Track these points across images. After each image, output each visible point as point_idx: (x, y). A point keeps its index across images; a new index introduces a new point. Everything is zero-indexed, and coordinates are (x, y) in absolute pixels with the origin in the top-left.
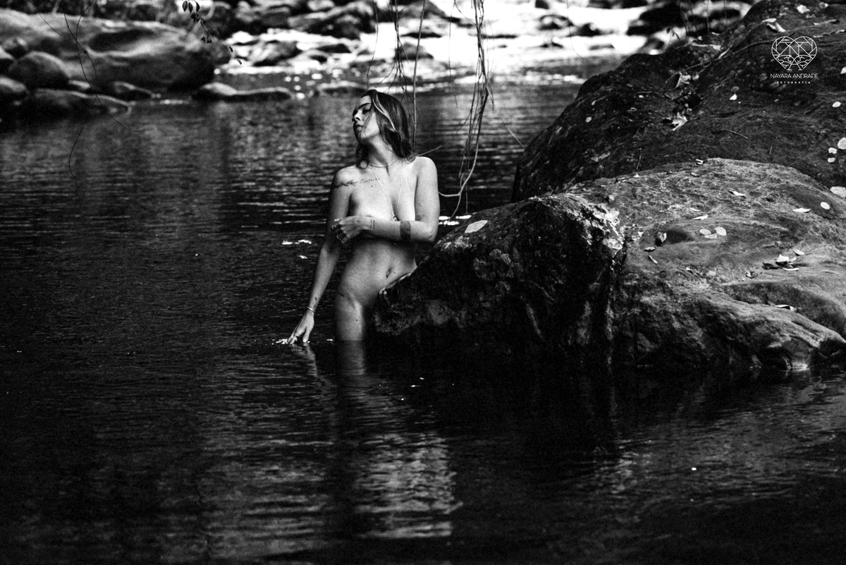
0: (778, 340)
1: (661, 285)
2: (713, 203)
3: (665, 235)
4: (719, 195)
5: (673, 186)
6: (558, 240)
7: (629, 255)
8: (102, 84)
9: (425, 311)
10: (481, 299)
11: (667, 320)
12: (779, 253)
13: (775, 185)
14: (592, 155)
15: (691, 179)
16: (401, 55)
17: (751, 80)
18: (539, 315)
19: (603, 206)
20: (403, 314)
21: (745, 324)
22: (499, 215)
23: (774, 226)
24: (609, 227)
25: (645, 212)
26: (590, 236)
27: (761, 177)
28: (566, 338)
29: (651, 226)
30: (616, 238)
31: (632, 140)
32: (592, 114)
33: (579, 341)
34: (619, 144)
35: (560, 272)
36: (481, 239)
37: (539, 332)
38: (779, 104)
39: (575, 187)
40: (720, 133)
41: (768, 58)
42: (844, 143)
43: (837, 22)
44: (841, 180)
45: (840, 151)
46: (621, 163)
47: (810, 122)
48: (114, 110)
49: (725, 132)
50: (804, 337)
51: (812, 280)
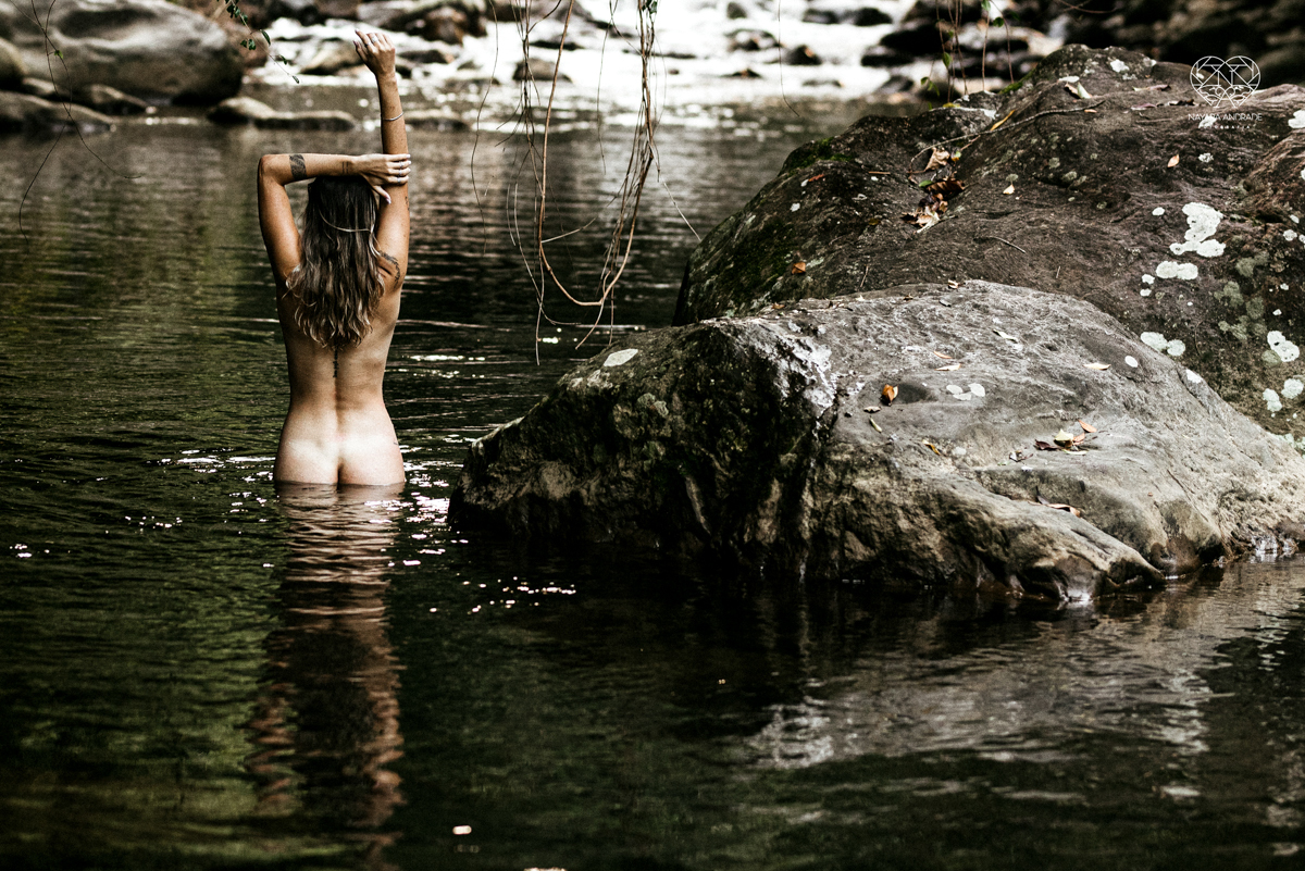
0: (1049, 556)
1: (885, 463)
2: (968, 347)
3: (896, 389)
4: (977, 336)
5: (912, 318)
6: (740, 386)
7: (841, 416)
8: (73, 86)
9: (538, 477)
10: (621, 465)
11: (888, 516)
12: (1060, 427)
13: (1059, 326)
14: (796, 260)
15: (940, 310)
16: (523, 73)
17: (1036, 165)
18: (703, 495)
19: (808, 340)
20: (504, 479)
21: (1003, 530)
22: (655, 343)
23: (1055, 387)
24: (814, 372)
25: (867, 354)
26: (786, 384)
27: (1043, 314)
28: (742, 533)
29: (876, 376)
30: (823, 389)
31: (856, 243)
32: (799, 198)
33: (760, 537)
34: (837, 247)
35: (738, 433)
36: (626, 376)
37: (702, 520)
38: (1074, 204)
39: (768, 309)
40: (984, 241)
41: (1064, 136)
42: (1167, 269)
43: (1168, 89)
44: (1157, 324)
45: (1159, 280)
46: (838, 276)
47: (1118, 234)
48: (88, 128)
49: (993, 241)
50: (1085, 552)
51: (1104, 471)
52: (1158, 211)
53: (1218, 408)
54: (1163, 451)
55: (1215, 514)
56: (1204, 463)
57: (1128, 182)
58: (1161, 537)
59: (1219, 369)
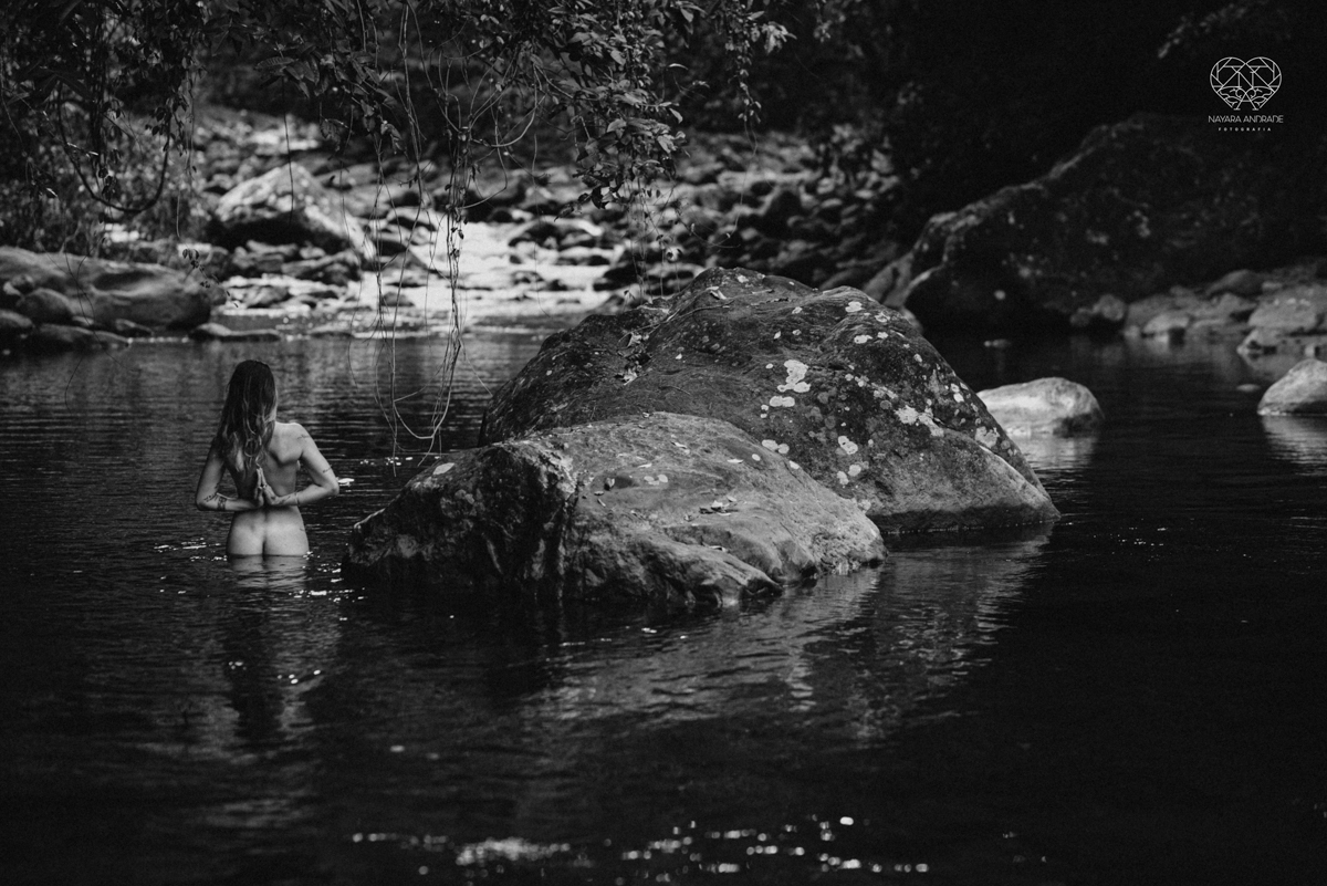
0: (710, 578)
1: (608, 525)
2: (657, 453)
3: (613, 481)
4: (662, 446)
5: (622, 436)
6: (518, 483)
7: (580, 498)
8: (105, 322)
9: (395, 545)
10: (447, 534)
11: (612, 558)
12: (714, 499)
13: (713, 438)
14: (551, 405)
15: (638, 430)
16: (384, 302)
18: (498, 551)
19: (559, 453)
20: (375, 547)
21: (682, 565)
22: (464, 459)
23: (710, 475)
24: (563, 472)
25: (595, 460)
26: (546, 480)
27: (701, 430)
28: (522, 573)
29: (601, 473)
30: (569, 482)
31: (588, 393)
32: (552, 367)
33: (533, 575)
34: (575, 396)
35: (517, 511)
36: (447, 480)
37: (498, 566)
39: (534, 435)
40: (665, 389)
41: (710, 322)
42: (776, 401)
43: (773, 292)
44: (771, 434)
45: (771, 408)
46: (577, 414)
47: (746, 381)
48: (115, 346)
49: (670, 388)
50: (734, 576)
51: (742, 525)
52: (770, 366)
53: (810, 484)
54: (777, 511)
55: (811, 548)
56: (802, 517)
57: (750, 349)
58: (778, 563)
59: (810, 461)
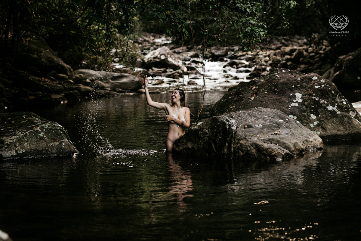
0: (274, 153)
1: (245, 138)
2: (259, 118)
3: (247, 126)
4: (260, 116)
5: (249, 114)
6: (220, 127)
7: (237, 131)
8: (113, 89)
9: (187, 145)
10: (201, 142)
11: (246, 147)
12: (275, 131)
13: (274, 114)
14: (230, 107)
15: (254, 113)
16: (189, 83)
17: (270, 88)
18: (215, 146)
19: (231, 119)
20: (181, 145)
21: (266, 149)
22: (206, 121)
23: (274, 125)
24: (233, 124)
25: (242, 120)
26: (228, 126)
27: (271, 112)
28: (222, 152)
29: (243, 124)
30: (234, 127)
31: (240, 103)
32: (231, 96)
33: (225, 152)
34: (237, 104)
35: (220, 135)
36: (201, 126)
37: (215, 150)
38: (277, 94)
39: (225, 114)
40: (262, 101)
41: (275, 83)
42: (293, 104)
43: (292, 75)
44: (292, 114)
45: (292, 106)
46: (237, 109)
47: (284, 99)
48: (116, 95)
49: (263, 101)
50: (280, 152)
51: (283, 138)
52: (291, 95)
53: (302, 127)
54: (293, 134)
55: (302, 144)
56: (300, 136)
57: (286, 90)
58: (293, 149)
59: (303, 121)
